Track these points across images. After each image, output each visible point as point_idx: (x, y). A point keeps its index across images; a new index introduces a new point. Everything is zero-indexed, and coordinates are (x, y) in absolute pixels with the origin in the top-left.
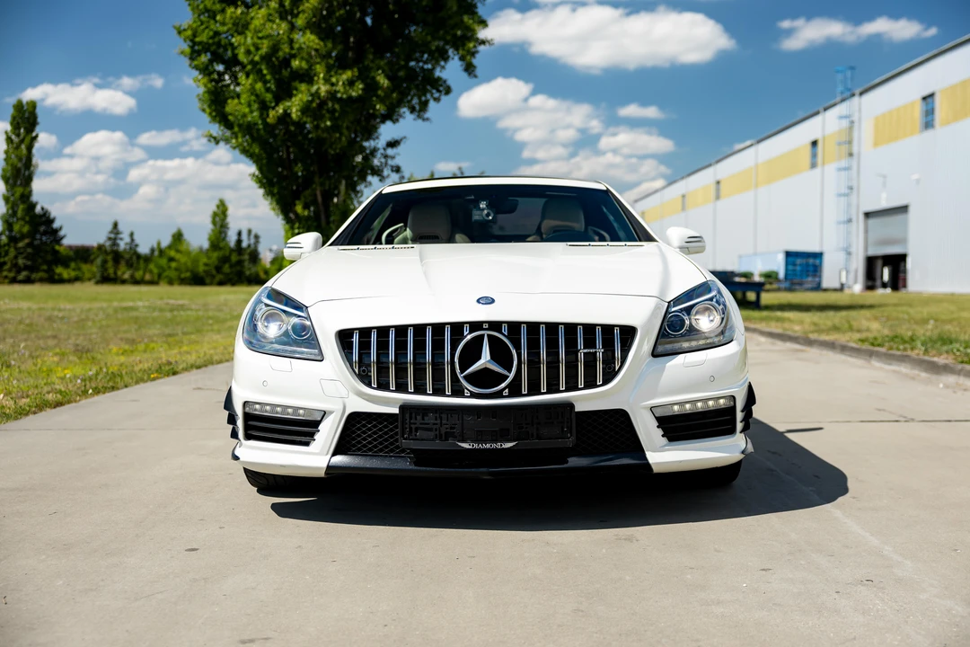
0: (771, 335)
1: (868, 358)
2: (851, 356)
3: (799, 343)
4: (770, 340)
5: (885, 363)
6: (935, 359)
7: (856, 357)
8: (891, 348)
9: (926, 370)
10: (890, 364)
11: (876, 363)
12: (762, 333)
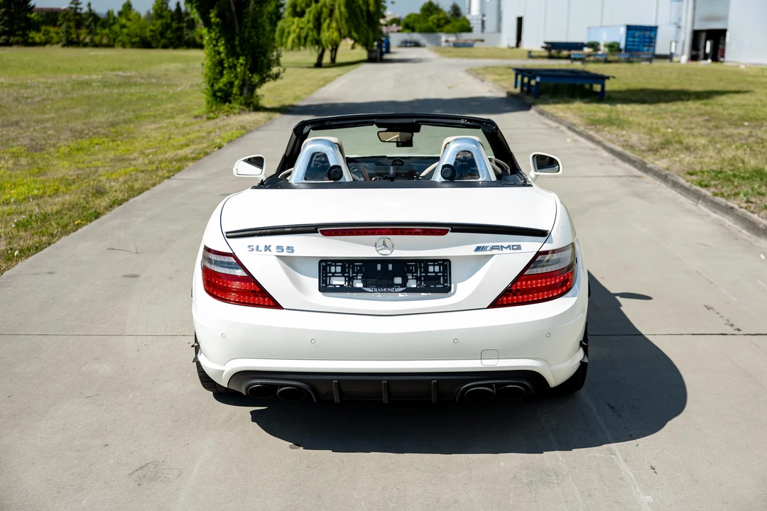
0: (612, 151)
1: (696, 201)
2: (681, 194)
3: (636, 167)
4: (611, 156)
5: (711, 210)
6: (755, 217)
7: (686, 197)
8: (715, 195)
9: (748, 229)
10: (715, 212)
11: (703, 208)
12: (606, 148)
